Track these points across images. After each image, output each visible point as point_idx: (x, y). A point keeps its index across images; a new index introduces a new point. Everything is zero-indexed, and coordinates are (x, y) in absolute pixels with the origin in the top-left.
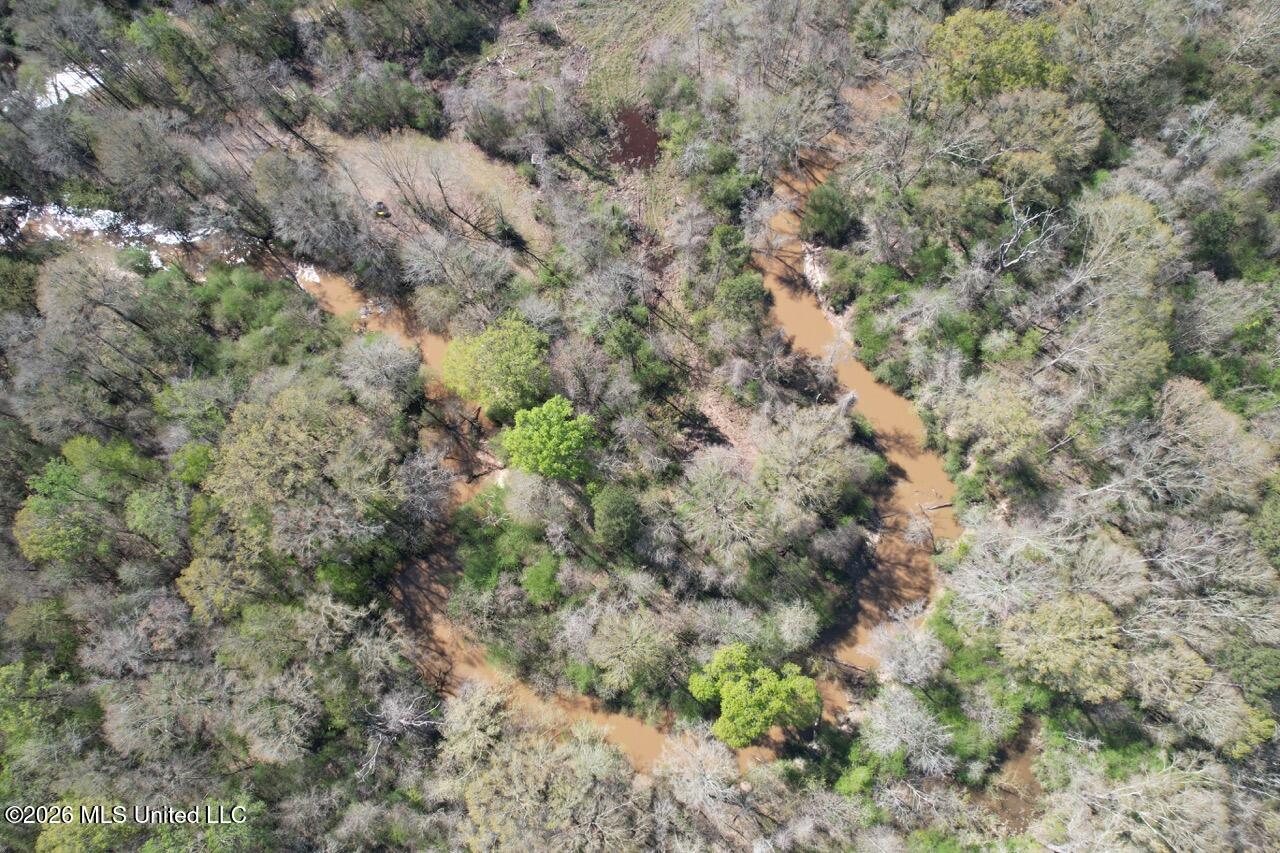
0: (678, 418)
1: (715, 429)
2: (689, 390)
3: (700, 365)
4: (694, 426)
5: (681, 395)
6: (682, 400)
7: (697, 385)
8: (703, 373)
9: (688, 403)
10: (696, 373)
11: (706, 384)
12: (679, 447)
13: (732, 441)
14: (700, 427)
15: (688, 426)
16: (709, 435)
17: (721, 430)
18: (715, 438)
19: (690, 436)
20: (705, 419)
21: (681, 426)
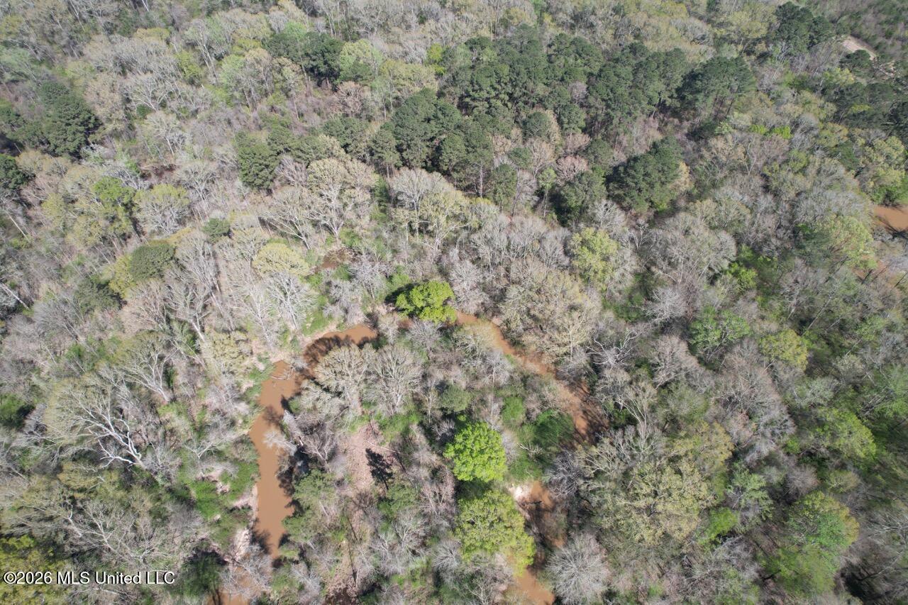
0: (390, 480)
1: (370, 464)
2: (373, 496)
3: (357, 509)
4: (383, 472)
5: (379, 495)
6: (381, 490)
7: (367, 496)
8: (358, 502)
9: (378, 487)
10: (362, 505)
11: (360, 494)
12: (398, 464)
13: (365, 453)
14: (379, 469)
15: (386, 473)
16: (376, 462)
17: (367, 461)
18: (374, 458)
19: (388, 466)
20: (373, 473)
21: (390, 475)
